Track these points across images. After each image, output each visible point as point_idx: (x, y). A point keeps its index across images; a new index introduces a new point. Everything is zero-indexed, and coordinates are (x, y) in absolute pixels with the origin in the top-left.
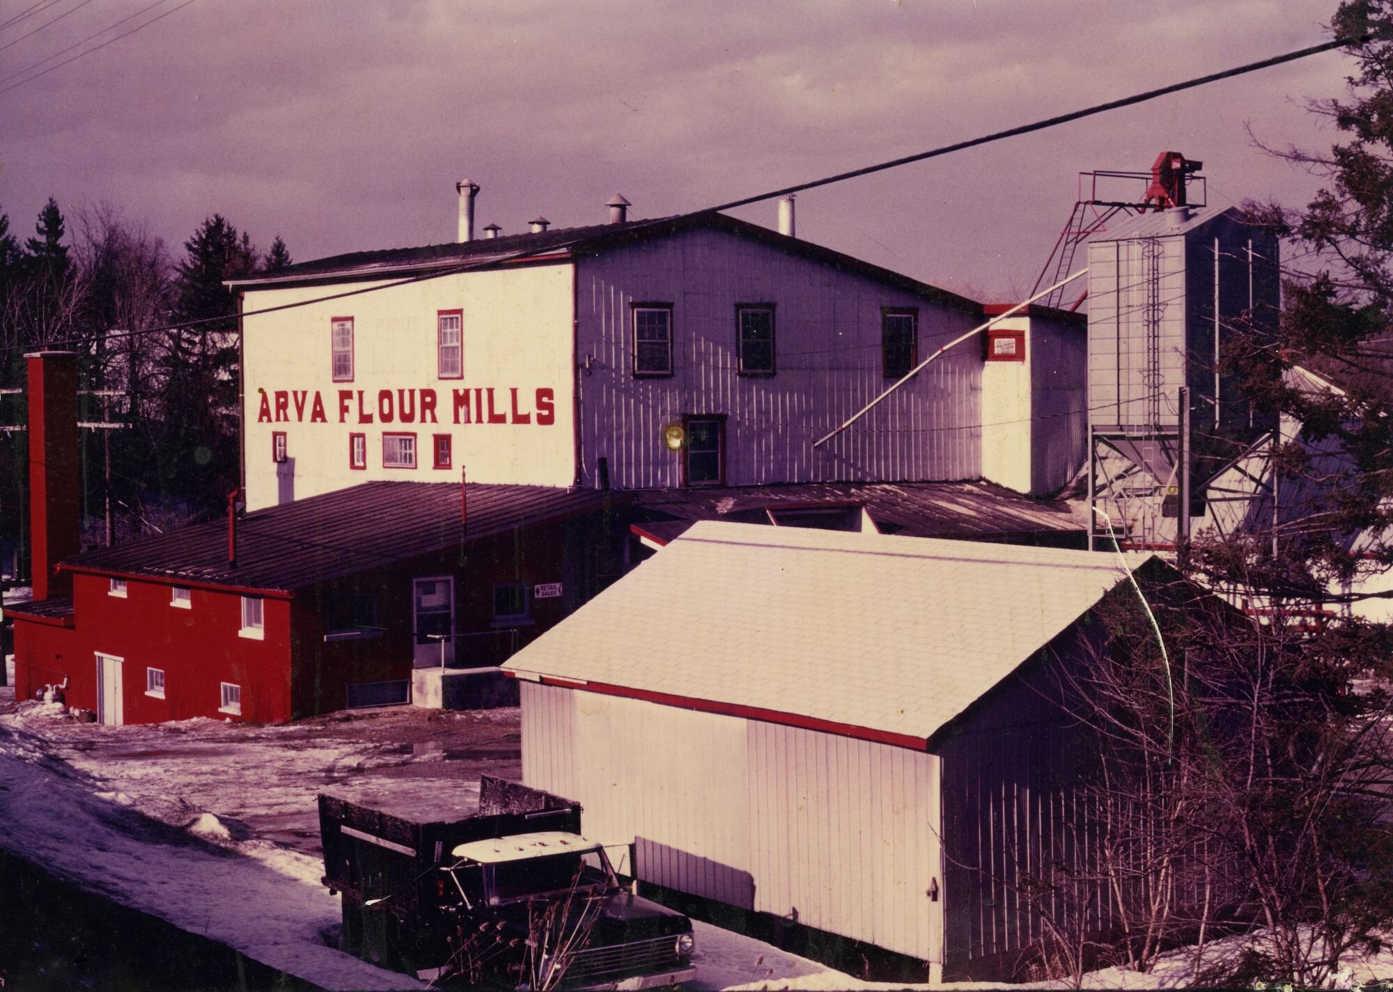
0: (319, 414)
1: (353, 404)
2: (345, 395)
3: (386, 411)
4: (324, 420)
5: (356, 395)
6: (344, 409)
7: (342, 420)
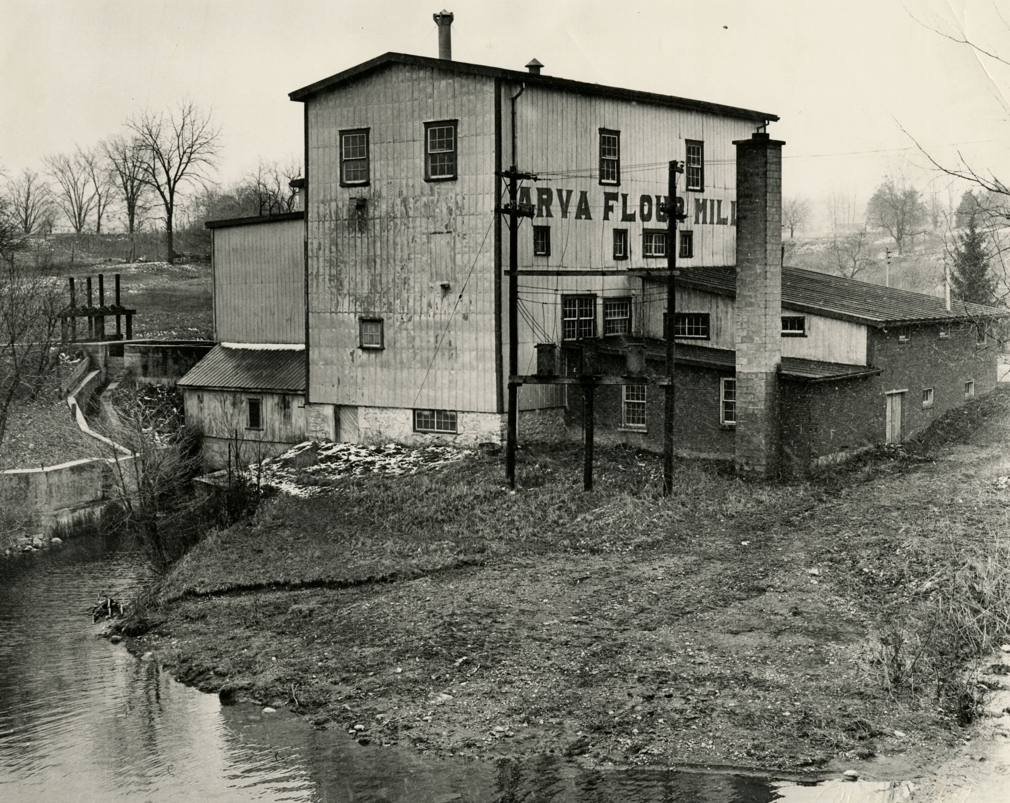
0: (584, 211)
1: (618, 205)
2: (610, 197)
3: (646, 212)
4: (589, 217)
5: (620, 198)
6: (608, 209)
7: (606, 218)
